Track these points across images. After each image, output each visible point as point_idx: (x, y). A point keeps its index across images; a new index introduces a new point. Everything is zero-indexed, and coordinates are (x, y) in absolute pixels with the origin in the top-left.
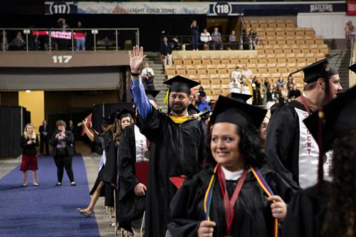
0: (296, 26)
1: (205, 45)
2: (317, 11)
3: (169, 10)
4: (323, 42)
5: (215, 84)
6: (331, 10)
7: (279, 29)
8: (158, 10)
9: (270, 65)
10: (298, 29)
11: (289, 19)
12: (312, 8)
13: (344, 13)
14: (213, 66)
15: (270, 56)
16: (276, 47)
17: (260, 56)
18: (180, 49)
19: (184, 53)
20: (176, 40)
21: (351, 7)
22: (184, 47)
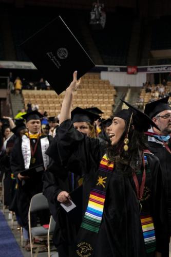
0: (100, 78)
1: (48, 88)
2: (111, 71)
3: (28, 67)
4: (113, 88)
5: (52, 109)
6: (119, 70)
7: (90, 80)
8: (21, 67)
10: (100, 80)
11: (96, 75)
12: (109, 69)
13: (126, 73)
14: (52, 99)
15: (84, 95)
16: (88, 90)
17: (79, 95)
18: (33, 89)
19: (36, 92)
20: (31, 84)
21: (130, 70)
22: (36, 88)
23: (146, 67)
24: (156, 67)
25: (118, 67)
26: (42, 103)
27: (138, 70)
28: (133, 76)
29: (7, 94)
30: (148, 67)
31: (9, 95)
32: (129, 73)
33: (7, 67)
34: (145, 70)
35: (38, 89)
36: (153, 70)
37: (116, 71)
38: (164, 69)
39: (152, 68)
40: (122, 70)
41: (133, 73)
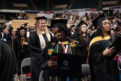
0: (37, 16)
1: (19, 19)
2: (41, 13)
9: (32, 23)
11: (36, 14)
12: (40, 12)
17: (30, 21)
18: (14, 19)
20: (13, 18)
21: (47, 12)
22: (15, 19)
23: (53, 11)
24: (57, 12)
25: (43, 12)
26: (15, 24)
27: (51, 13)
28: (48, 15)
29: (4, 21)
30: (54, 11)
31: (5, 22)
32: (47, 14)
33: (4, 12)
34: (53, 12)
35: (16, 19)
36: (56, 12)
37: (43, 13)
38: (60, 12)
39: (55, 12)
40: (45, 13)
41: (48, 14)
